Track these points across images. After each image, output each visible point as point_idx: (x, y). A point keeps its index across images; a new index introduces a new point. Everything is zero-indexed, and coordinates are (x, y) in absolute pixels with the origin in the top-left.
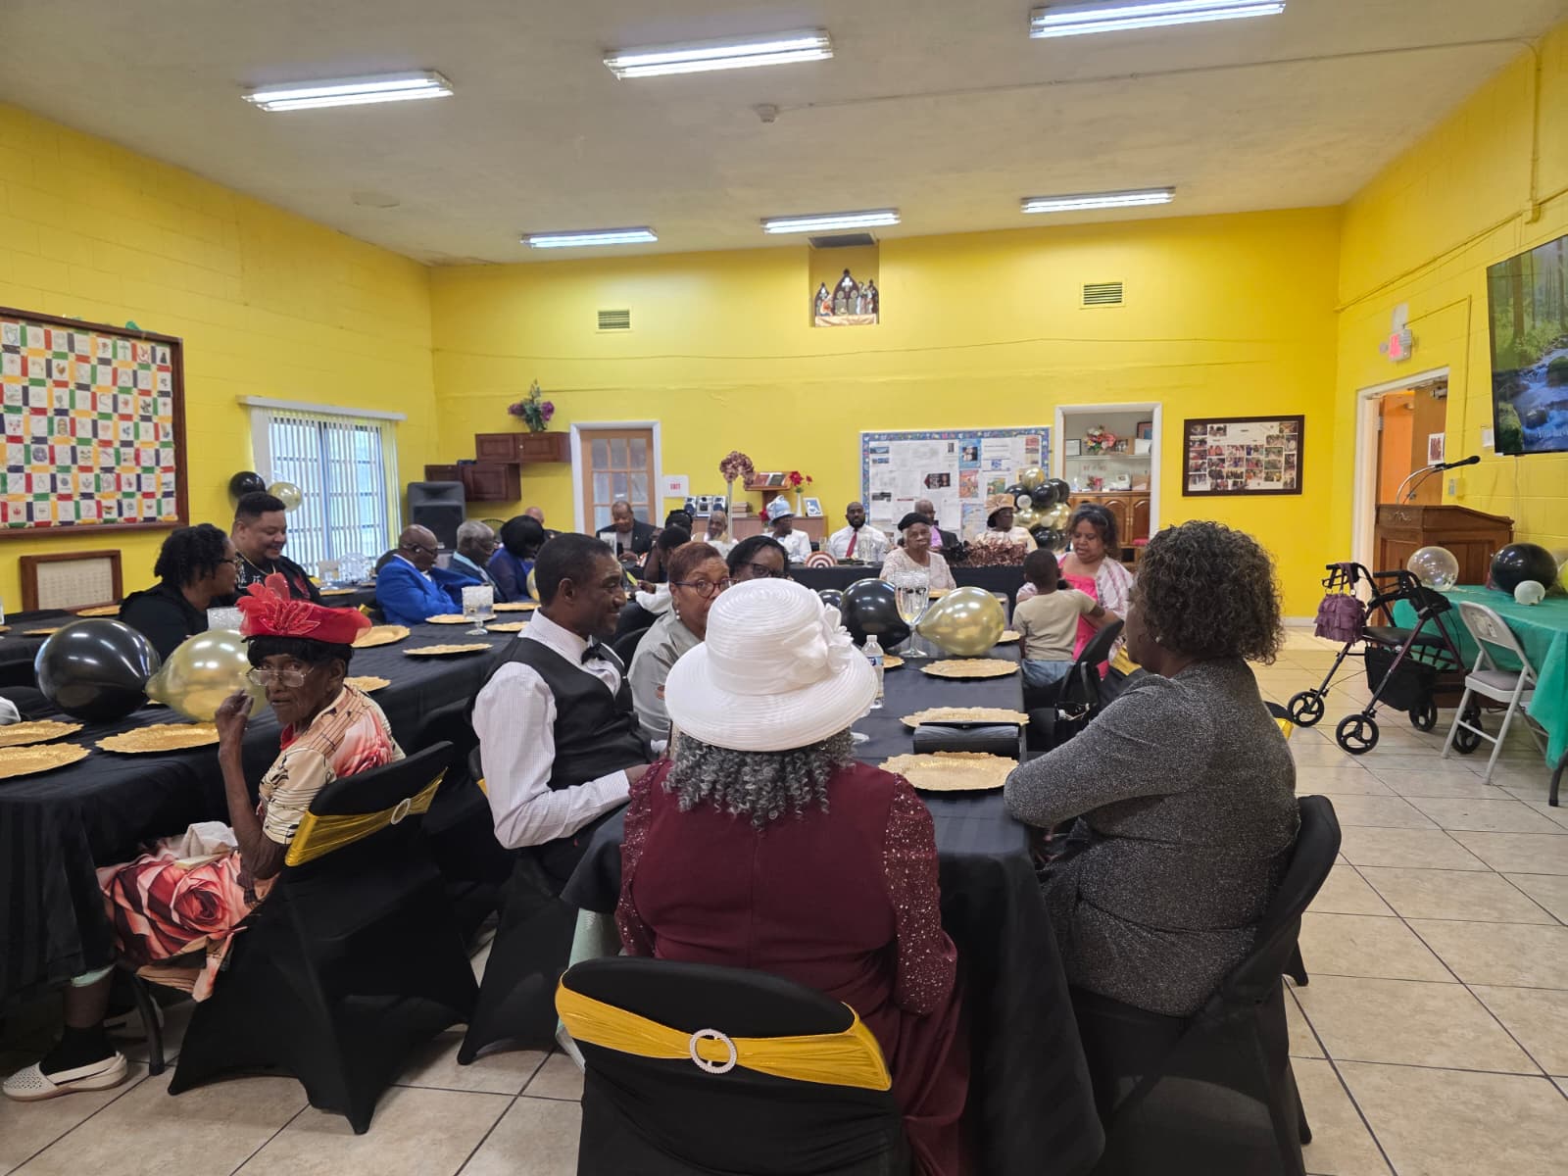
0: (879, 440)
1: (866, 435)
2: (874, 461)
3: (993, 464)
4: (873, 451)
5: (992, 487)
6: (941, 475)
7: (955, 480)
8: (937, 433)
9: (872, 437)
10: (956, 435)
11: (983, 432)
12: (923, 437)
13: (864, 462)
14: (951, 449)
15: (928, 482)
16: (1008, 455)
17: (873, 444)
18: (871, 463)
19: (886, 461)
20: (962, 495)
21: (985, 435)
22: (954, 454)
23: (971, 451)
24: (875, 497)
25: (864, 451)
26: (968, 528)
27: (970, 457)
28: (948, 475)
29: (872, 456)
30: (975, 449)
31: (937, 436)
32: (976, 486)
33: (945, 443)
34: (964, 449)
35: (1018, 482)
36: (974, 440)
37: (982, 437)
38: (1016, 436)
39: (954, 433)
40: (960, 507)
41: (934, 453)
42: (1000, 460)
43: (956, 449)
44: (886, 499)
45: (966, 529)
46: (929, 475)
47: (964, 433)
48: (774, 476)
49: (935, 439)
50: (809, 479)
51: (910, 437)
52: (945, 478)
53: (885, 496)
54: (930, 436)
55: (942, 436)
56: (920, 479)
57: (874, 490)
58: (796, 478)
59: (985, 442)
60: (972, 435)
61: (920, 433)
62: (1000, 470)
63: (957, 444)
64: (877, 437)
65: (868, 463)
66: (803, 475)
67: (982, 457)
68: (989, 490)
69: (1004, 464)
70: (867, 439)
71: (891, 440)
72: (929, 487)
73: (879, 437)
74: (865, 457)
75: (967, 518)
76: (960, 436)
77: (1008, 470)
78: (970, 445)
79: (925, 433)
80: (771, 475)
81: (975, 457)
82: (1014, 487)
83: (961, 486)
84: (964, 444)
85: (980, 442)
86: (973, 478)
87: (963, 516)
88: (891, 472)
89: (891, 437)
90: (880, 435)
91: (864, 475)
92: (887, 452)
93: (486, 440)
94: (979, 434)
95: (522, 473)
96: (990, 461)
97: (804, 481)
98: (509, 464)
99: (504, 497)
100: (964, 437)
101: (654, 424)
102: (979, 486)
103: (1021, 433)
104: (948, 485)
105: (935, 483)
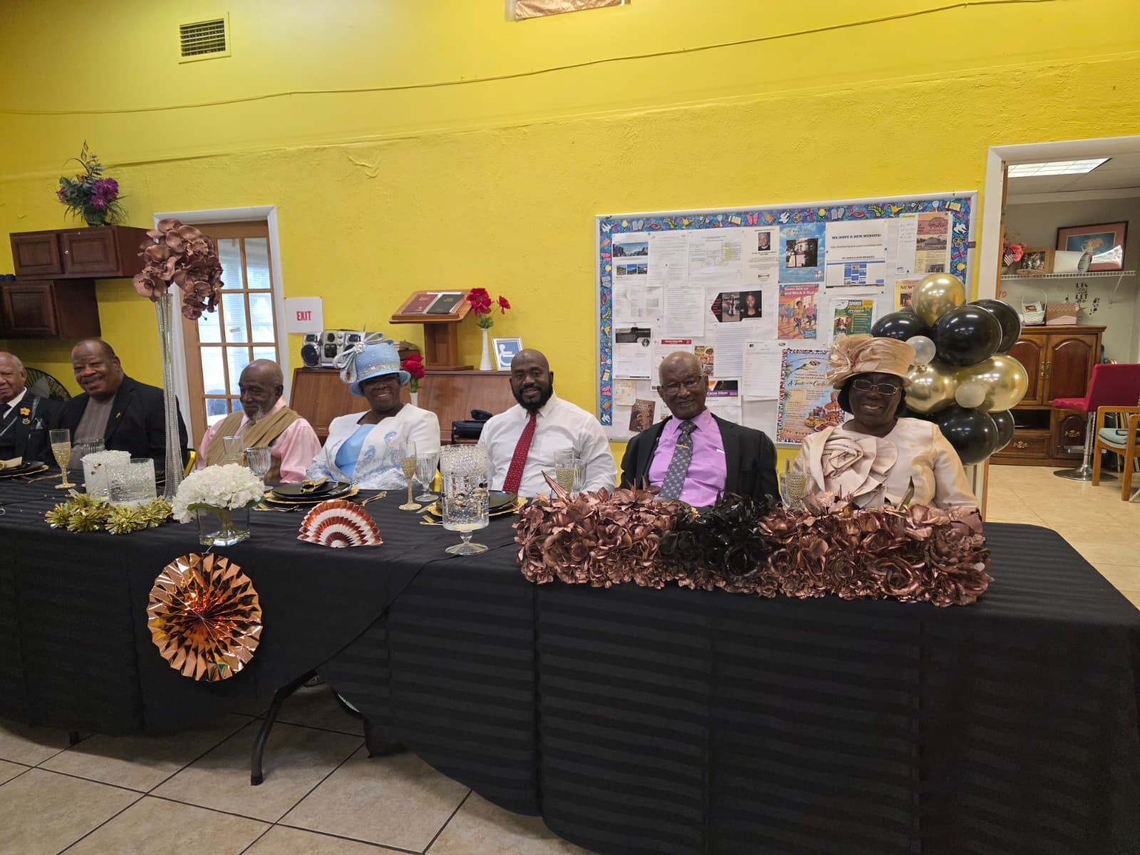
0: (629, 229)
1: (606, 221)
2: (620, 270)
3: (847, 273)
4: (619, 251)
5: (844, 318)
6: (744, 295)
7: (771, 304)
8: (739, 214)
9: (615, 225)
10: (774, 217)
11: (829, 209)
12: (709, 221)
13: (603, 272)
14: (765, 245)
15: (719, 309)
16: (878, 253)
17: (618, 238)
18: (614, 272)
19: (641, 270)
20: (783, 335)
21: (834, 214)
22: (770, 254)
23: (804, 247)
24: (621, 337)
25: (602, 251)
26: (795, 397)
27: (802, 259)
28: (758, 295)
29: (618, 261)
30: (813, 243)
31: (737, 220)
32: (813, 317)
33: (751, 236)
34: (791, 244)
35: (898, 308)
36: (811, 227)
37: (827, 218)
38: (897, 214)
39: (770, 212)
40: (780, 357)
41: (732, 252)
42: (863, 265)
43: (775, 243)
44: (640, 340)
45: (791, 399)
46: (720, 295)
47: (791, 211)
48: (444, 296)
49: (732, 224)
50: (504, 303)
51: (686, 222)
52: (751, 301)
53: (640, 334)
54: (723, 220)
55: (748, 218)
56: (704, 302)
57: (622, 322)
58: (479, 299)
59: (832, 228)
60: (808, 215)
61: (706, 216)
62: (863, 284)
63: (778, 236)
64: (625, 224)
65: (610, 274)
66: (494, 296)
67: (828, 258)
68: (838, 323)
69: (872, 273)
70: (607, 229)
71: (651, 229)
72: (720, 320)
73: (629, 225)
74: (605, 261)
75: (792, 378)
76: (784, 218)
77: (879, 283)
78: (801, 233)
79: (715, 215)
80: (440, 295)
81: (812, 258)
82: (894, 318)
83: (781, 316)
84: (791, 233)
85: (822, 230)
86: (806, 301)
87: (785, 375)
88: (651, 289)
89: (653, 224)
90: (630, 220)
91: (603, 295)
92: (644, 253)
93: (21, 242)
94: (822, 212)
95: (99, 295)
96: (843, 267)
97: (495, 306)
98: (56, 280)
99: (54, 332)
100: (791, 220)
101: (268, 211)
102: (819, 316)
103: (910, 209)
104: (758, 314)
105: (732, 311)
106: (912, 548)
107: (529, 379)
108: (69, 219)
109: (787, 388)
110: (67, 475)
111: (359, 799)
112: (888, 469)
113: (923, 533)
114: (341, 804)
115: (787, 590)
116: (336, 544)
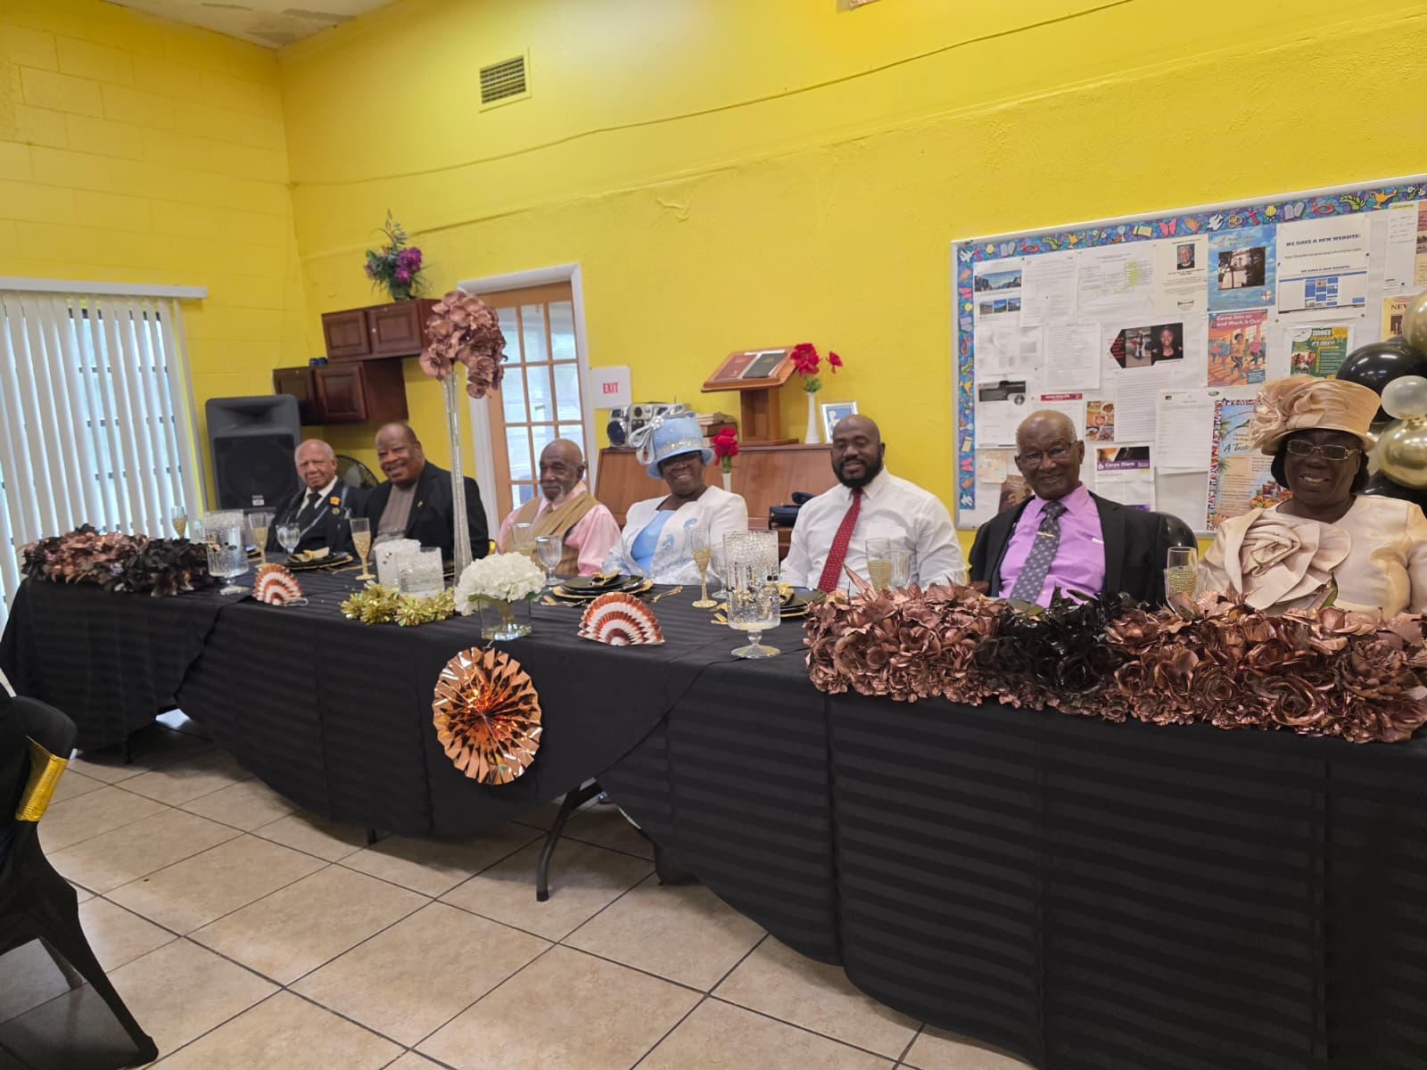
0: (995, 255)
1: (966, 247)
2: (985, 308)
3: (1309, 291)
4: (982, 284)
5: (1305, 354)
6: (1156, 331)
7: (1196, 341)
8: (1148, 223)
9: (977, 251)
10: (1201, 222)
11: (1281, 206)
12: (1108, 236)
13: (962, 313)
14: (1187, 261)
15: (1121, 352)
16: (1356, 261)
17: (981, 269)
18: (977, 312)
19: (1013, 306)
20: (1216, 379)
21: (1289, 211)
22: (1194, 273)
23: (1245, 260)
24: (986, 394)
25: (960, 285)
26: (1234, 467)
27: (1241, 277)
28: (1177, 329)
29: (980, 297)
30: (1258, 254)
31: (1146, 231)
32: (1258, 353)
33: (1167, 250)
34: (1225, 257)
35: (1386, 335)
36: (1255, 232)
37: (1279, 218)
38: (1385, 204)
39: (1194, 216)
40: (1211, 411)
41: (1138, 274)
42: (1334, 279)
43: (1202, 258)
44: (1012, 396)
45: (1228, 471)
46: (1123, 332)
47: (1225, 212)
48: (764, 356)
49: (1139, 237)
50: (835, 360)
51: (1073, 239)
52: (1167, 337)
53: (1011, 389)
54: (1130, 233)
55: (1162, 228)
56: (1099, 341)
57: (987, 374)
58: (805, 357)
59: (1285, 231)
60: (1250, 215)
61: (1102, 229)
62: (1334, 305)
63: (1204, 247)
64: (990, 249)
65: (971, 314)
66: (823, 353)
67: (1280, 274)
68: (1297, 360)
69: (1346, 289)
70: (966, 257)
71: (1026, 252)
72: (1123, 365)
73: (997, 249)
74: (964, 298)
75: (1229, 440)
76: (1214, 223)
77: (1358, 303)
78: (1241, 242)
79: (1115, 227)
80: (759, 355)
81: (1257, 275)
82: (1373, 351)
83: (1212, 355)
84: (1225, 242)
85: (1270, 235)
86: (1250, 333)
87: (1219, 437)
88: (1026, 330)
89: (1027, 246)
90: (998, 244)
91: (962, 342)
92: (1016, 284)
93: (333, 323)
94: (1271, 211)
95: (406, 375)
96: (1303, 282)
97: (824, 365)
98: (364, 361)
99: (364, 417)
100: (1225, 225)
101: (572, 270)
102: (1269, 352)
103: (1406, 196)
104: (1178, 354)
105: (1140, 353)
106: (1318, 664)
107: (851, 450)
108: (376, 294)
109: (1222, 455)
110: (368, 567)
111: (646, 927)
112: (1334, 565)
113: (1330, 645)
114: (627, 931)
115: (1142, 714)
116: (617, 641)
